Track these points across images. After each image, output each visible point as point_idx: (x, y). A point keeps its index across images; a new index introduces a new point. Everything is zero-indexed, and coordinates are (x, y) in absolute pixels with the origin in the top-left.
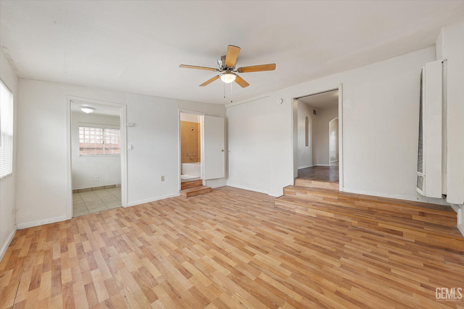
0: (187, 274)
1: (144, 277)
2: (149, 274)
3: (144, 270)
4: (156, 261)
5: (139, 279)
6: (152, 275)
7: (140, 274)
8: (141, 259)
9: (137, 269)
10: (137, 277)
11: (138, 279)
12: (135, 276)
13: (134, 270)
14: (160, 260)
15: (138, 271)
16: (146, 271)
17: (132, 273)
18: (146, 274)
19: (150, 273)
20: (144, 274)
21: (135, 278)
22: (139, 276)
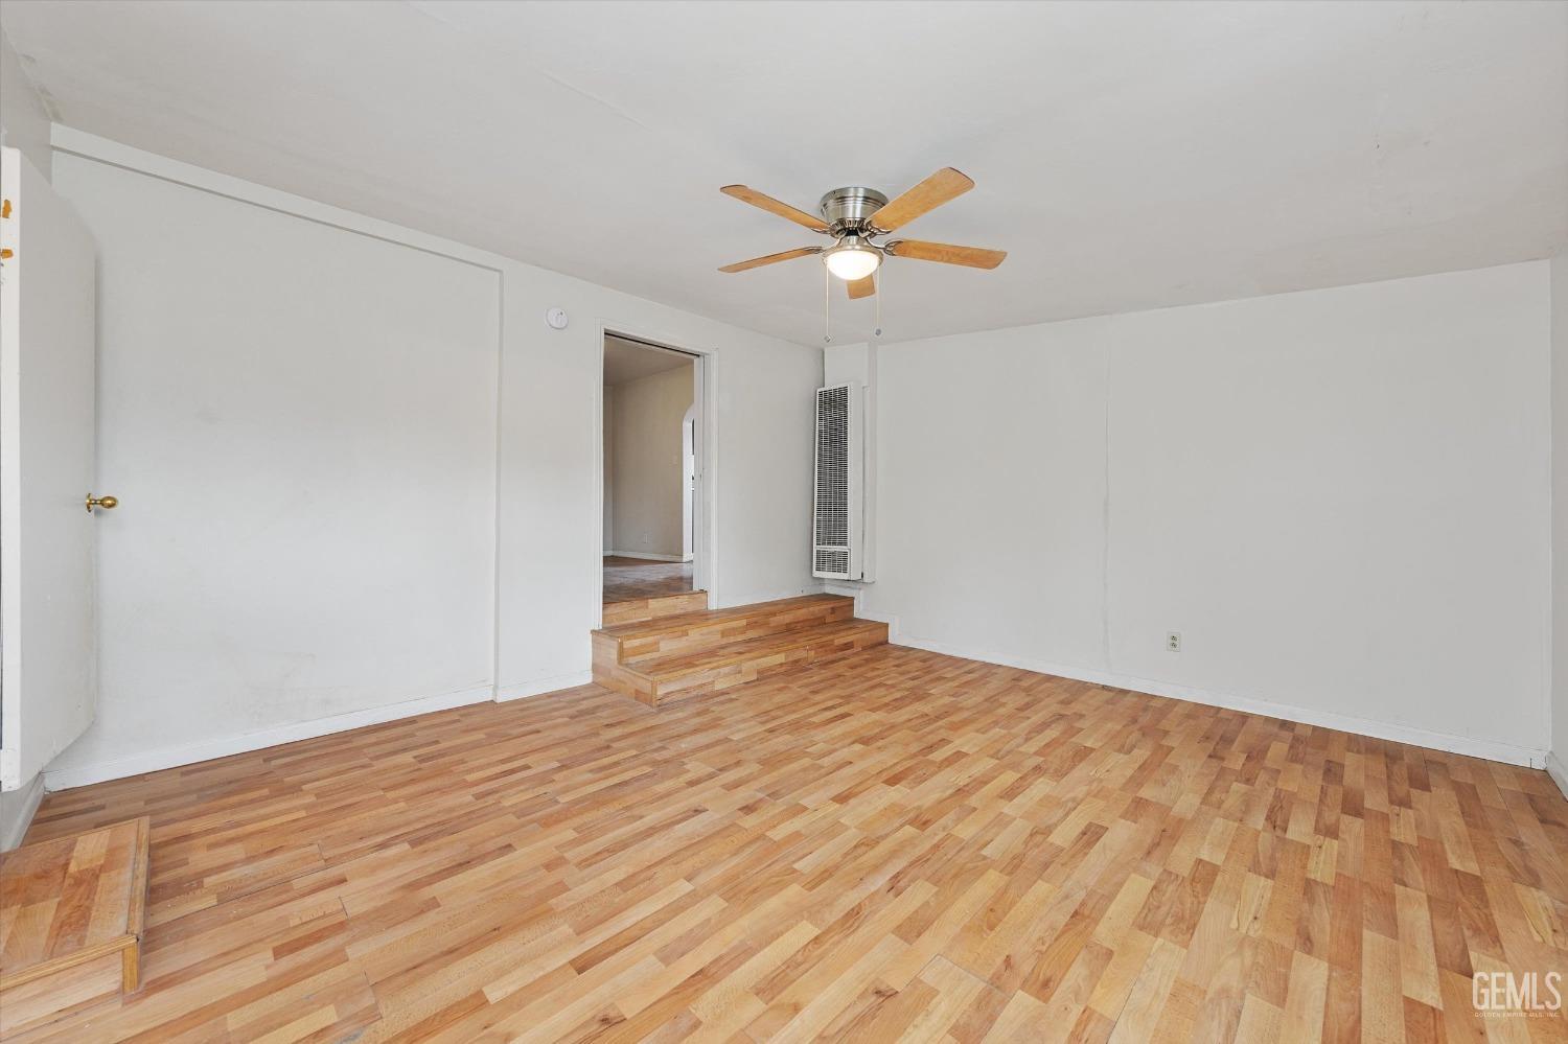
0: (1091, 835)
1: (1171, 908)
2: (1151, 899)
3: (1148, 919)
4: (1090, 904)
5: (1187, 917)
6: (1151, 891)
7: (1169, 920)
8: (1108, 949)
9: (1160, 940)
10: (1186, 925)
11: (1191, 917)
12: (1188, 929)
13: (1172, 946)
14: (1080, 896)
15: (1165, 931)
16: (1149, 910)
17: (1186, 946)
18: (1159, 907)
19: (1148, 898)
20: (1164, 909)
21: (1195, 925)
22: (1179, 919)
